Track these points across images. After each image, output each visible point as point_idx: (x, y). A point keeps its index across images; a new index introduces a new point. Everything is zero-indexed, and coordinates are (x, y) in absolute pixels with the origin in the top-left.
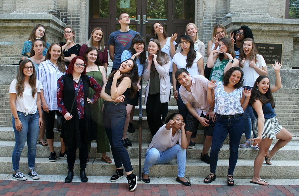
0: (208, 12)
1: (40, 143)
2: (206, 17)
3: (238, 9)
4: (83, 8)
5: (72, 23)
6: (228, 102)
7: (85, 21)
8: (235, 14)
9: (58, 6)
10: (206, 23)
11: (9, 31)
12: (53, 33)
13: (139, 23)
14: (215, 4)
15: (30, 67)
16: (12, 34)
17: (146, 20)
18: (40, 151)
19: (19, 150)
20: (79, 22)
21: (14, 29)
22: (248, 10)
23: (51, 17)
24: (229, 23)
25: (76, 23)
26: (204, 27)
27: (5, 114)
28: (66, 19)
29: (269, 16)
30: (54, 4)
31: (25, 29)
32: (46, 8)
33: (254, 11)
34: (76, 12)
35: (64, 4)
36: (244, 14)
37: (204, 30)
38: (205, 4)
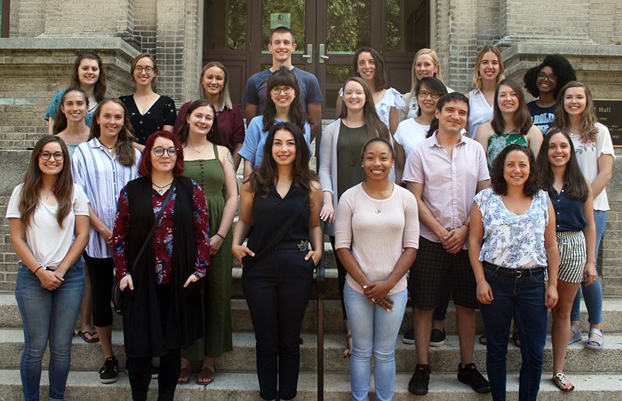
0: (460, 34)
1: (81, 334)
2: (455, 45)
3: (525, 28)
4: (191, 28)
5: (165, 60)
6: (519, 237)
7: (194, 54)
8: (518, 38)
9: (138, 23)
10: (456, 59)
11: (26, 75)
12: (124, 80)
13: (310, 61)
14: (474, 17)
15: (56, 154)
16: (32, 81)
17: (326, 54)
18: (80, 355)
19: (31, 355)
20: (180, 56)
21: (37, 71)
22: (546, 29)
23: (118, 44)
24: (511, 56)
25: (175, 60)
26: (452, 66)
27: (4, 263)
28: (154, 52)
29: (592, 42)
30: (128, 18)
31: (60, 71)
32: (109, 27)
33: (560, 31)
34: (176, 36)
35: (150, 19)
36: (537, 39)
37: (452, 74)
38: (453, 19)
